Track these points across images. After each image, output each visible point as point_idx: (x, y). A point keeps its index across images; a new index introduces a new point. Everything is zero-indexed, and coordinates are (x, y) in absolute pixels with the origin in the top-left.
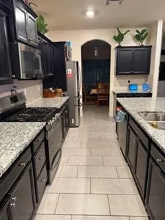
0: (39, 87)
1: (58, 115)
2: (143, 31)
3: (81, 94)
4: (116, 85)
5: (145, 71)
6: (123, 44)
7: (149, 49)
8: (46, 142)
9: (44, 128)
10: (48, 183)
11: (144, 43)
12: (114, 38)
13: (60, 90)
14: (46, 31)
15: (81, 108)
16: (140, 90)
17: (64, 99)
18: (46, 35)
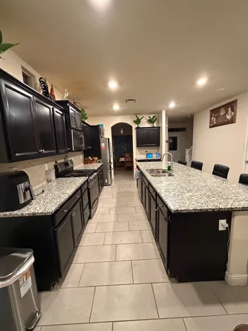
0: (81, 157)
1: (95, 174)
2: (154, 117)
3: (112, 161)
4: (137, 154)
5: (157, 143)
6: (140, 126)
7: (159, 129)
8: (88, 189)
9: (87, 180)
10: (90, 218)
11: (155, 125)
12: (134, 121)
13: (96, 158)
14: (86, 118)
15: (113, 171)
16: (154, 157)
17: (100, 165)
18: (86, 121)
